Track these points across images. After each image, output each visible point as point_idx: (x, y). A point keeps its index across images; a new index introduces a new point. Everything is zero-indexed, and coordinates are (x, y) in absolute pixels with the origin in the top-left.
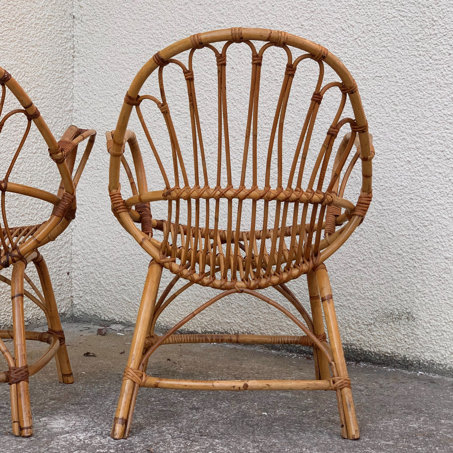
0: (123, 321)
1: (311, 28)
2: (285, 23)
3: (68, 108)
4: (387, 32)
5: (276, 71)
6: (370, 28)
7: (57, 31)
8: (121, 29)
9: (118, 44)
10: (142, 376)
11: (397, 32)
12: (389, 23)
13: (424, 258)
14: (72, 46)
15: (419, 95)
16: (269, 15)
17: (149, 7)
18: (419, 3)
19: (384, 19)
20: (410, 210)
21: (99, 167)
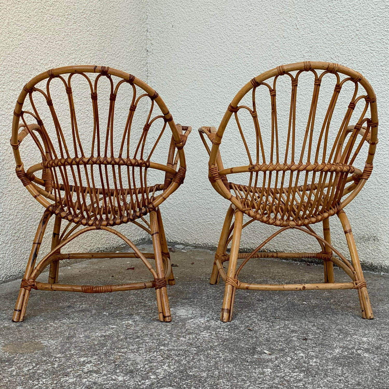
0: (183, 243)
1: (309, 58)
2: (292, 54)
3: (145, 109)
4: (362, 60)
5: (286, 86)
6: (350, 58)
7: (138, 60)
8: (179, 58)
9: (178, 69)
10: (238, 282)
11: (368, 60)
12: (363, 55)
13: (385, 202)
14: (147, 70)
15: (383, 100)
16: (281, 49)
17: (199, 44)
18: (384, 42)
19: (360, 52)
20: (376, 172)
21: (166, 147)
